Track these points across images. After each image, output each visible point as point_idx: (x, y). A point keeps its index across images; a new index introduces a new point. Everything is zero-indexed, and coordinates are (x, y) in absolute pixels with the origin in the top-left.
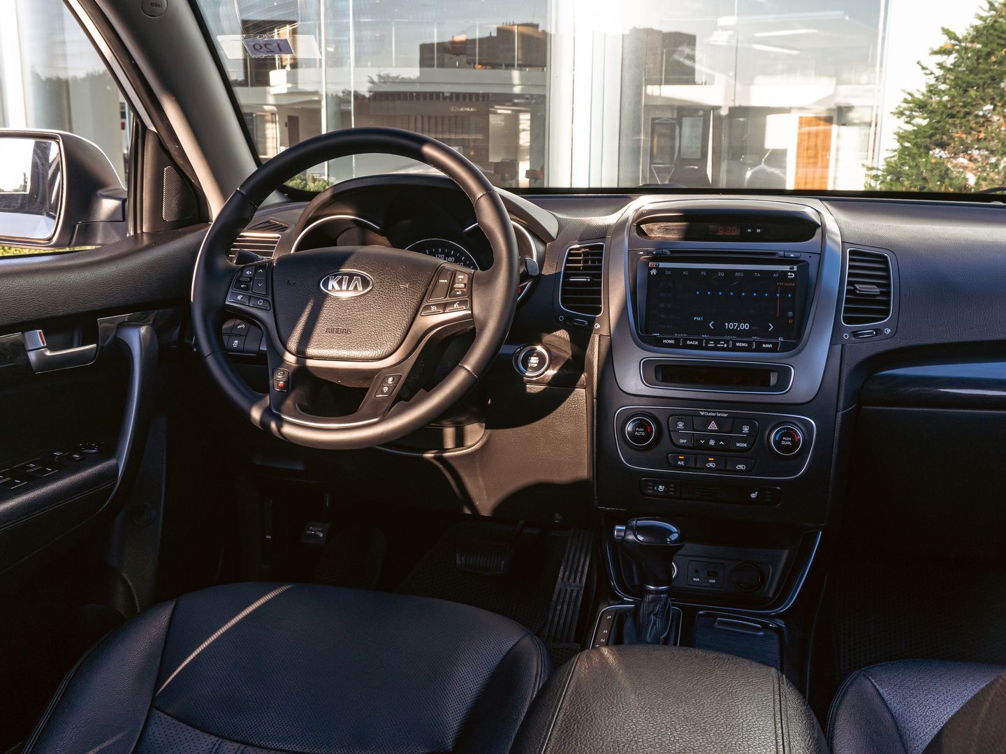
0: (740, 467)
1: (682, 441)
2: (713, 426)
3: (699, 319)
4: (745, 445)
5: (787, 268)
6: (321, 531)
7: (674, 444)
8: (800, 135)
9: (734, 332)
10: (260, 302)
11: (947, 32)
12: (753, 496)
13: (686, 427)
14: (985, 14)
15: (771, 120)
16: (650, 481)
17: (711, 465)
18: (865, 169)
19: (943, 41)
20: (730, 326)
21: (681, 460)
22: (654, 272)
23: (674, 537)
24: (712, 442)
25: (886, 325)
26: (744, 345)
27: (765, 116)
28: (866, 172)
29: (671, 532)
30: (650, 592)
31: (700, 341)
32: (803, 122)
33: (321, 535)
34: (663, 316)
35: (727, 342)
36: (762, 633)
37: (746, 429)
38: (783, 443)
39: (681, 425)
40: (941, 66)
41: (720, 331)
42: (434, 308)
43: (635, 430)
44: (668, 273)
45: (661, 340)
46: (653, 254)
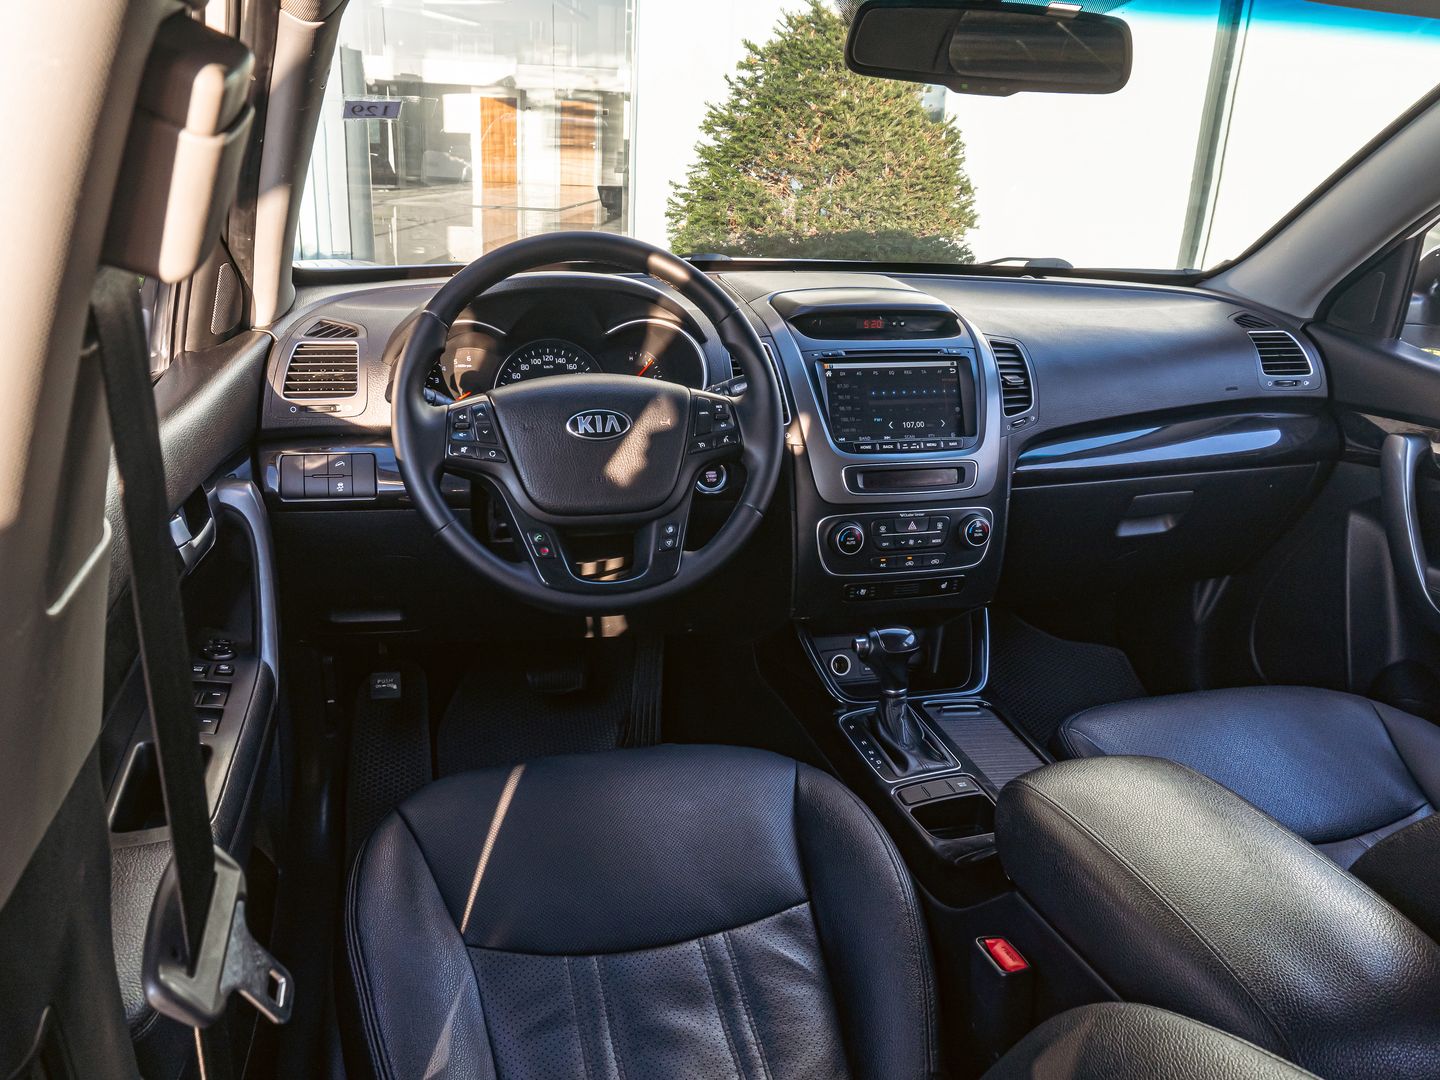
0: (935, 561)
1: (884, 544)
2: (912, 526)
3: (878, 420)
4: (940, 541)
5: (947, 364)
6: (394, 683)
7: (877, 548)
8: (483, 117)
9: (911, 431)
10: (493, 454)
11: (749, 46)
12: (943, 586)
13: (888, 531)
14: (782, 30)
15: (448, 99)
16: (851, 586)
17: (910, 563)
18: (673, 187)
19: (744, 54)
20: (907, 425)
21: (883, 563)
22: (829, 374)
23: (911, 640)
24: (911, 542)
25: (1031, 413)
26: (933, 445)
27: (440, 96)
28: (674, 190)
29: (906, 636)
30: (890, 696)
31: (895, 444)
32: (485, 104)
33: (395, 687)
34: (845, 420)
35: (918, 443)
36: (978, 713)
37: (940, 525)
38: (976, 535)
39: (883, 529)
40: (742, 80)
41: (900, 432)
42: (702, 445)
43: (846, 540)
44: (843, 374)
45: (858, 446)
46: (828, 355)
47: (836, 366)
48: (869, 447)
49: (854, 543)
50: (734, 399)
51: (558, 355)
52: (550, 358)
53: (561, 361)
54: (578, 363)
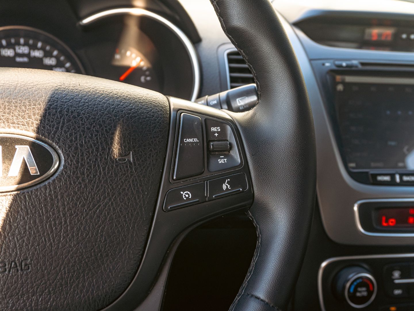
1: (396, 292)
3: (392, 144)
7: (388, 296)
13: (402, 277)
22: (340, 88)
39: (396, 274)
42: (186, 194)
43: (356, 290)
44: (355, 88)
45: (375, 176)
46: (341, 66)
47: (349, 79)
48: (387, 178)
49: (365, 294)
50: (238, 116)
51: (34, 47)
52: (24, 50)
53: (37, 54)
54: (57, 58)
